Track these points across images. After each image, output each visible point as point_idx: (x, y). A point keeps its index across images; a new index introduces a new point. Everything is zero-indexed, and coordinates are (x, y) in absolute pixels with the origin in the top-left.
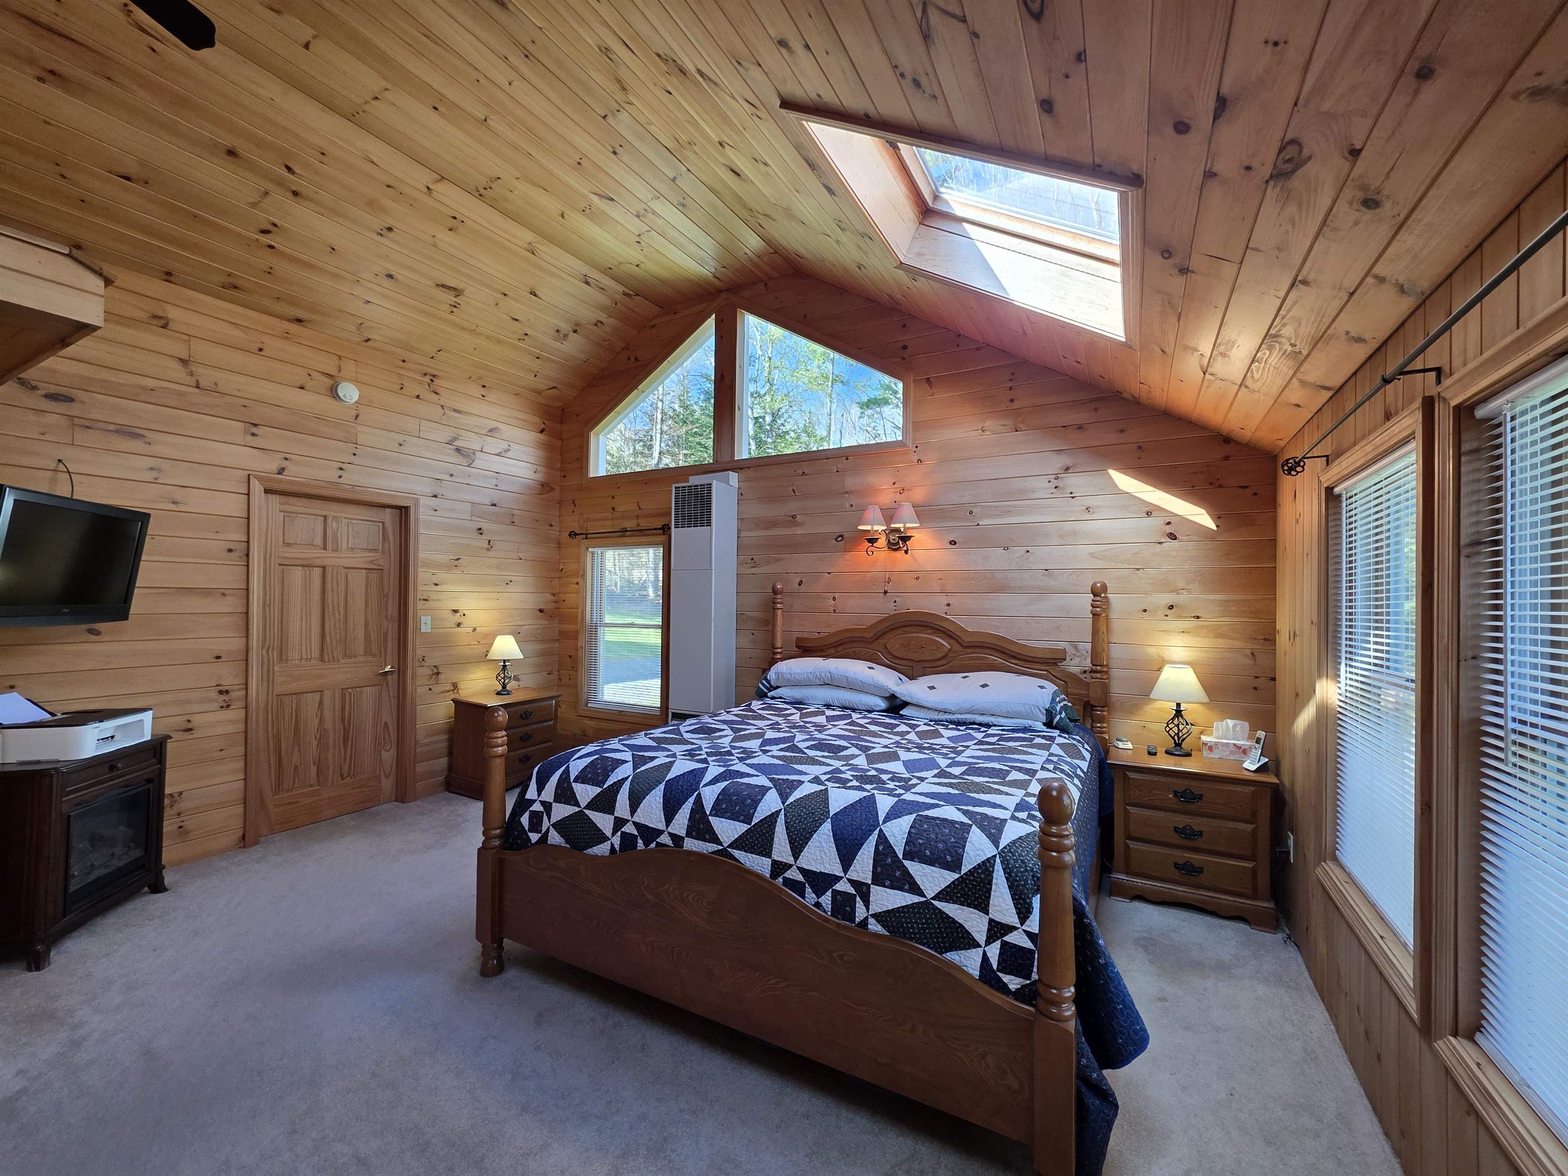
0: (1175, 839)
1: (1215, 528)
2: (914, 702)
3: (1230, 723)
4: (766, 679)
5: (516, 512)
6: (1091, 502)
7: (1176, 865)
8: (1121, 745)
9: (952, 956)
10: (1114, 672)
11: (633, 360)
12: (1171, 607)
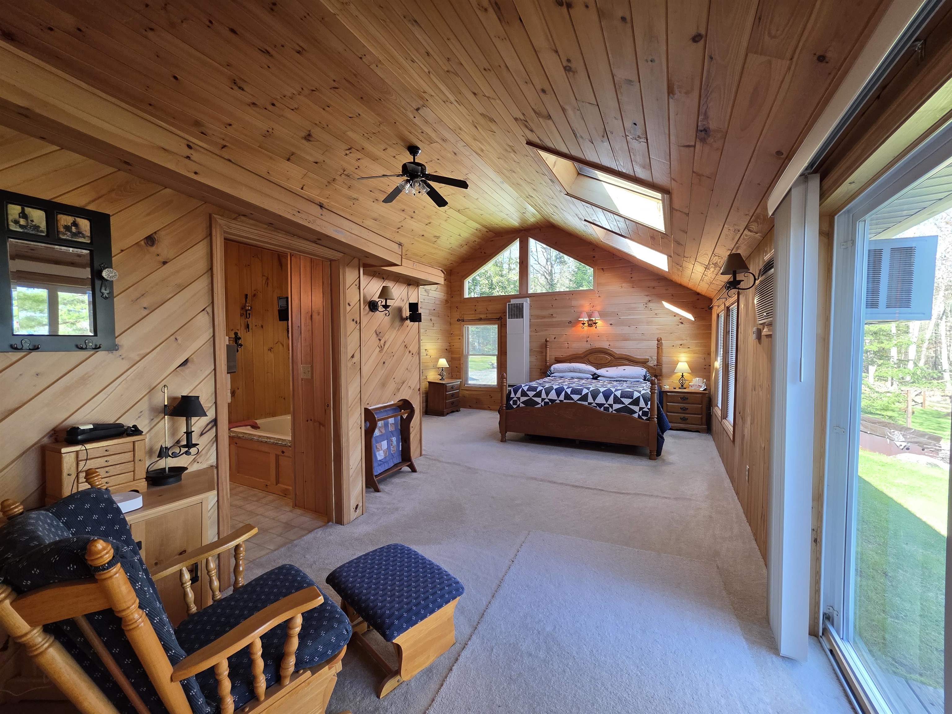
0: (680, 411)
1: (693, 319)
2: (602, 375)
3: (698, 379)
4: (550, 370)
5: (440, 312)
6: (656, 312)
7: (681, 418)
8: (665, 387)
9: (633, 415)
10: (664, 366)
11: (483, 253)
12: (681, 345)
